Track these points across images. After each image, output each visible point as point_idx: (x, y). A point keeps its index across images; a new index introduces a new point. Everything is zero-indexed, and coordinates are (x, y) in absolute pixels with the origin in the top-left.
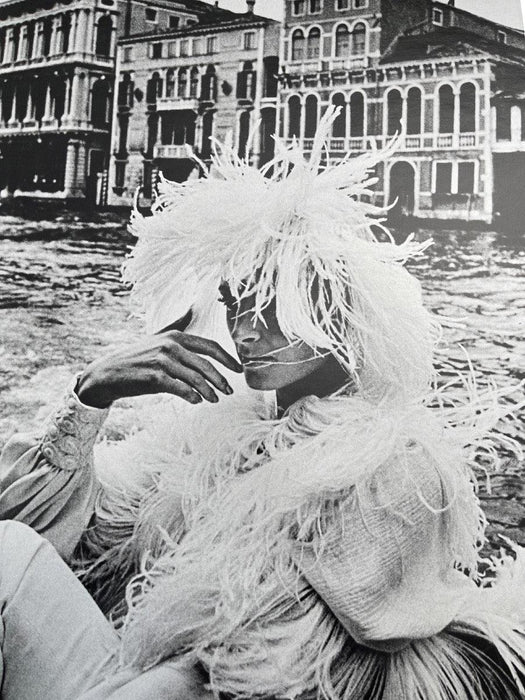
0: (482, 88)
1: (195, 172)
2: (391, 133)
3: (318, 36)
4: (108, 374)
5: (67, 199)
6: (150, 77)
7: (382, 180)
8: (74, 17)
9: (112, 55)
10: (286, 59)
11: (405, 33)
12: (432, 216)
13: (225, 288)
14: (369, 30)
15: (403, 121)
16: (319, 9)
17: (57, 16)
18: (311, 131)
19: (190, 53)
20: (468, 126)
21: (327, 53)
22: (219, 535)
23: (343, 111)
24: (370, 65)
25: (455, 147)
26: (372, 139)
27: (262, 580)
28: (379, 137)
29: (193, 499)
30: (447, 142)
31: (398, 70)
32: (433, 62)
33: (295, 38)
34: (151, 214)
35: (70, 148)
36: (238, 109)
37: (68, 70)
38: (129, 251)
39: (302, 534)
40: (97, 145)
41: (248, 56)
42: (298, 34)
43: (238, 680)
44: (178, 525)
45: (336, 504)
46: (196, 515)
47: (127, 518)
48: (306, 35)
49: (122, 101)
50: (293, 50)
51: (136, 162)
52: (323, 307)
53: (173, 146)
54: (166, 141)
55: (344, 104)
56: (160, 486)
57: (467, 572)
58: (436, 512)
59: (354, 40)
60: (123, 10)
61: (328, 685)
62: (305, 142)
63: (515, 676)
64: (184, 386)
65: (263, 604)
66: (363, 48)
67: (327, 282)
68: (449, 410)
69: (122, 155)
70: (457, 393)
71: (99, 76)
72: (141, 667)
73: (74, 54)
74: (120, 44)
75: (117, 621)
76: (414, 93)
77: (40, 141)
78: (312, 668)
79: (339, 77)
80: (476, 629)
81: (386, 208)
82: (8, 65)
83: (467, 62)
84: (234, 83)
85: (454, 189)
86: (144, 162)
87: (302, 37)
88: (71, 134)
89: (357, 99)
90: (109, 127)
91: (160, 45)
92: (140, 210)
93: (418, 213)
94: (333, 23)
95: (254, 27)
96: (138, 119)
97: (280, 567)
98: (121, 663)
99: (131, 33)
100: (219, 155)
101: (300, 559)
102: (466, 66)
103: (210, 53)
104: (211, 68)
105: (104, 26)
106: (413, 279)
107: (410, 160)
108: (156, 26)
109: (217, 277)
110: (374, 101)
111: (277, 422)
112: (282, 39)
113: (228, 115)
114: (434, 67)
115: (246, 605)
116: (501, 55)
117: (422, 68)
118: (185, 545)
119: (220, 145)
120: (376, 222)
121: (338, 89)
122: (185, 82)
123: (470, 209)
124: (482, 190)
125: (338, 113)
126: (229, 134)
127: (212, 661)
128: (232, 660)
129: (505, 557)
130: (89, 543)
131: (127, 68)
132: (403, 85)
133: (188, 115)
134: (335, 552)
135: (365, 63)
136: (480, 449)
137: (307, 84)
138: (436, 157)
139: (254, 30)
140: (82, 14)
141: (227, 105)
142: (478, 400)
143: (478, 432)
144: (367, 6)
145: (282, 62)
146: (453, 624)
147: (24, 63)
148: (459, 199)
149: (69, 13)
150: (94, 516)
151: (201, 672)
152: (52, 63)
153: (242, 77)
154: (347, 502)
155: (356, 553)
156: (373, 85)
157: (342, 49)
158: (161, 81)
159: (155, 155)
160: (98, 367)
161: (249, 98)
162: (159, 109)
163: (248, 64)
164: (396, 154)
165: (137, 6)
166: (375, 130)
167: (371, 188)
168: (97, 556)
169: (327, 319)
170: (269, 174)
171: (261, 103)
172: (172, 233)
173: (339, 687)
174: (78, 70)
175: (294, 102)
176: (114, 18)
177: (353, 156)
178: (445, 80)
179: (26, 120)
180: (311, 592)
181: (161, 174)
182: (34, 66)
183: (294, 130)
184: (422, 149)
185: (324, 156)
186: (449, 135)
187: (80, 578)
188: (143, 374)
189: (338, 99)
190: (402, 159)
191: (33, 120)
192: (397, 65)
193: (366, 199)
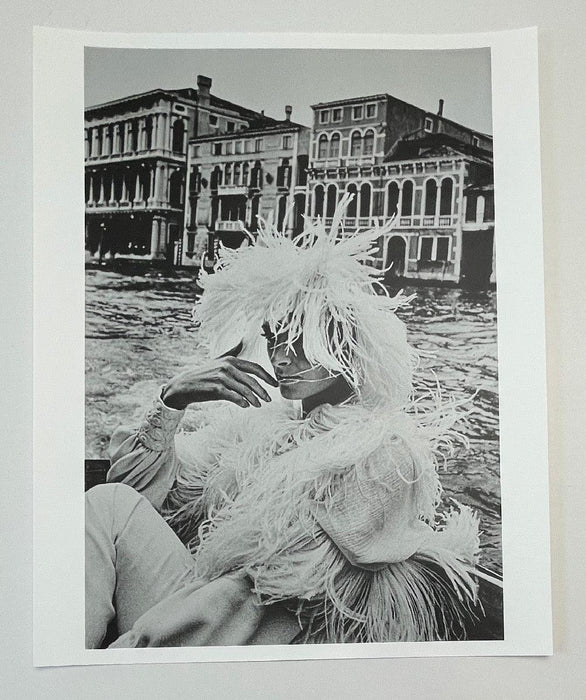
0: (458, 182)
1: (246, 241)
2: (390, 214)
3: (338, 140)
4: (183, 386)
5: (153, 260)
6: (213, 170)
7: (381, 250)
8: (154, 119)
9: (184, 152)
10: (314, 157)
11: (403, 138)
12: (416, 277)
13: (266, 327)
14: (376, 136)
15: (399, 206)
16: (339, 118)
17: (142, 118)
18: (331, 212)
19: (243, 151)
20: (446, 210)
21: (345, 153)
22: (262, 495)
23: (355, 197)
24: (376, 163)
25: (436, 226)
26: (376, 219)
27: (290, 525)
28: (381, 218)
29: (244, 472)
30: (430, 222)
31: (397, 167)
32: (423, 162)
33: (321, 141)
34: (213, 272)
35: (155, 222)
36: (277, 194)
37: (152, 163)
38: (198, 299)
39: (318, 496)
40: (174, 219)
41: (286, 154)
42: (324, 138)
43: (273, 587)
44: (233, 488)
45: (341, 477)
46: (246, 482)
47: (198, 484)
48: (329, 138)
49: (192, 186)
50: (320, 150)
51: (202, 233)
52: (336, 342)
53: (229, 222)
54: (224, 218)
55: (356, 192)
56: (221, 463)
57: (427, 522)
58: (410, 483)
59: (365, 143)
60: (192, 116)
61: (333, 590)
62: (327, 220)
63: (456, 588)
64: (237, 396)
65: (291, 540)
66: (371, 149)
67: (340, 324)
68: (422, 415)
69: (193, 228)
70: (428, 404)
71: (175, 168)
72: (209, 578)
73: (155, 150)
74: (191, 143)
75: (193, 549)
76: (408, 185)
77: (132, 217)
78: (322, 579)
79: (353, 172)
80: (431, 558)
81: (384, 270)
82: (105, 157)
83: (448, 162)
84: (275, 175)
85: (434, 258)
86: (209, 234)
87: (326, 141)
88: (155, 212)
89: (366, 188)
90: (183, 207)
91: (221, 144)
92: (206, 269)
93: (406, 274)
94: (350, 129)
95: (291, 131)
96: (204, 201)
97: (302, 517)
98: (196, 575)
99: (199, 135)
100: (264, 229)
101: (316, 512)
102: (448, 164)
103: (257, 152)
104: (258, 163)
105: (178, 129)
106: (401, 322)
107: (403, 235)
108: (217, 129)
109: (259, 319)
110: (378, 190)
111: (302, 421)
112: (311, 142)
113: (270, 199)
114: (423, 165)
115: (279, 541)
116: (474, 156)
117: (414, 166)
118: (238, 502)
119: (264, 221)
120: (376, 281)
121: (352, 181)
122: (238, 174)
123: (444, 272)
124: (453, 258)
125: (351, 199)
126: (271, 213)
127: (256, 575)
128: (269, 574)
129: (453, 512)
130: (173, 499)
131: (196, 162)
132: (400, 179)
133: (241, 199)
134: (340, 508)
135: (373, 161)
136: (441, 441)
137: (329, 177)
138: (422, 233)
139: (289, 134)
140: (160, 117)
141: (270, 190)
142: (442, 408)
143: (441, 430)
144: (376, 116)
145: (311, 159)
146: (416, 553)
147: (117, 156)
148: (437, 265)
149: (151, 115)
150: (176, 481)
151: (249, 581)
152: (140, 157)
153: (281, 170)
154: (349, 475)
155: (354, 509)
156: (378, 178)
157: (356, 151)
158: (221, 172)
159: (217, 229)
160: (178, 381)
161: (286, 186)
162: (219, 194)
163: (286, 161)
164: (392, 231)
165: (203, 113)
166: (378, 212)
167: (373, 255)
168: (179, 508)
169: (339, 350)
170: (300, 244)
171: (295, 190)
172: (229, 286)
173: (340, 592)
174: (159, 163)
175: (319, 190)
176: (185, 121)
177: (361, 231)
178: (431, 176)
179: (122, 201)
180: (323, 533)
181: (221, 243)
182: (126, 158)
183: (319, 211)
184: (412, 227)
185: (340, 231)
186: (432, 217)
187: (167, 521)
188: (208, 386)
189: (352, 189)
190: (397, 234)
191: (127, 201)
192: (396, 163)
193: (370, 263)
